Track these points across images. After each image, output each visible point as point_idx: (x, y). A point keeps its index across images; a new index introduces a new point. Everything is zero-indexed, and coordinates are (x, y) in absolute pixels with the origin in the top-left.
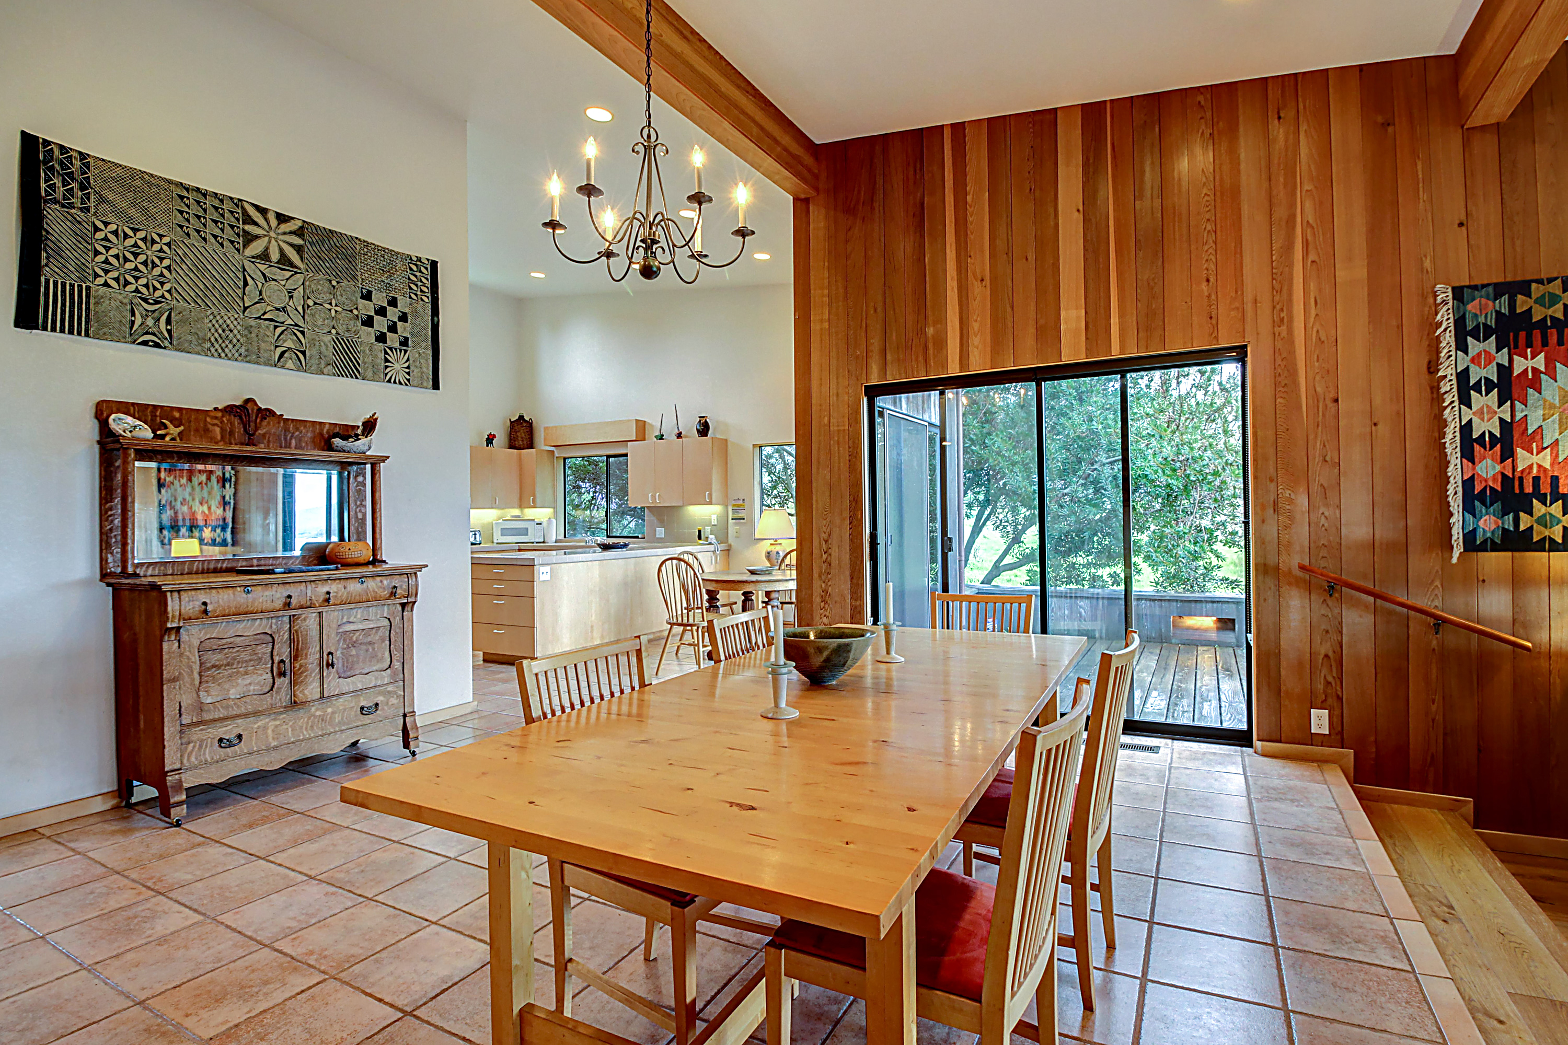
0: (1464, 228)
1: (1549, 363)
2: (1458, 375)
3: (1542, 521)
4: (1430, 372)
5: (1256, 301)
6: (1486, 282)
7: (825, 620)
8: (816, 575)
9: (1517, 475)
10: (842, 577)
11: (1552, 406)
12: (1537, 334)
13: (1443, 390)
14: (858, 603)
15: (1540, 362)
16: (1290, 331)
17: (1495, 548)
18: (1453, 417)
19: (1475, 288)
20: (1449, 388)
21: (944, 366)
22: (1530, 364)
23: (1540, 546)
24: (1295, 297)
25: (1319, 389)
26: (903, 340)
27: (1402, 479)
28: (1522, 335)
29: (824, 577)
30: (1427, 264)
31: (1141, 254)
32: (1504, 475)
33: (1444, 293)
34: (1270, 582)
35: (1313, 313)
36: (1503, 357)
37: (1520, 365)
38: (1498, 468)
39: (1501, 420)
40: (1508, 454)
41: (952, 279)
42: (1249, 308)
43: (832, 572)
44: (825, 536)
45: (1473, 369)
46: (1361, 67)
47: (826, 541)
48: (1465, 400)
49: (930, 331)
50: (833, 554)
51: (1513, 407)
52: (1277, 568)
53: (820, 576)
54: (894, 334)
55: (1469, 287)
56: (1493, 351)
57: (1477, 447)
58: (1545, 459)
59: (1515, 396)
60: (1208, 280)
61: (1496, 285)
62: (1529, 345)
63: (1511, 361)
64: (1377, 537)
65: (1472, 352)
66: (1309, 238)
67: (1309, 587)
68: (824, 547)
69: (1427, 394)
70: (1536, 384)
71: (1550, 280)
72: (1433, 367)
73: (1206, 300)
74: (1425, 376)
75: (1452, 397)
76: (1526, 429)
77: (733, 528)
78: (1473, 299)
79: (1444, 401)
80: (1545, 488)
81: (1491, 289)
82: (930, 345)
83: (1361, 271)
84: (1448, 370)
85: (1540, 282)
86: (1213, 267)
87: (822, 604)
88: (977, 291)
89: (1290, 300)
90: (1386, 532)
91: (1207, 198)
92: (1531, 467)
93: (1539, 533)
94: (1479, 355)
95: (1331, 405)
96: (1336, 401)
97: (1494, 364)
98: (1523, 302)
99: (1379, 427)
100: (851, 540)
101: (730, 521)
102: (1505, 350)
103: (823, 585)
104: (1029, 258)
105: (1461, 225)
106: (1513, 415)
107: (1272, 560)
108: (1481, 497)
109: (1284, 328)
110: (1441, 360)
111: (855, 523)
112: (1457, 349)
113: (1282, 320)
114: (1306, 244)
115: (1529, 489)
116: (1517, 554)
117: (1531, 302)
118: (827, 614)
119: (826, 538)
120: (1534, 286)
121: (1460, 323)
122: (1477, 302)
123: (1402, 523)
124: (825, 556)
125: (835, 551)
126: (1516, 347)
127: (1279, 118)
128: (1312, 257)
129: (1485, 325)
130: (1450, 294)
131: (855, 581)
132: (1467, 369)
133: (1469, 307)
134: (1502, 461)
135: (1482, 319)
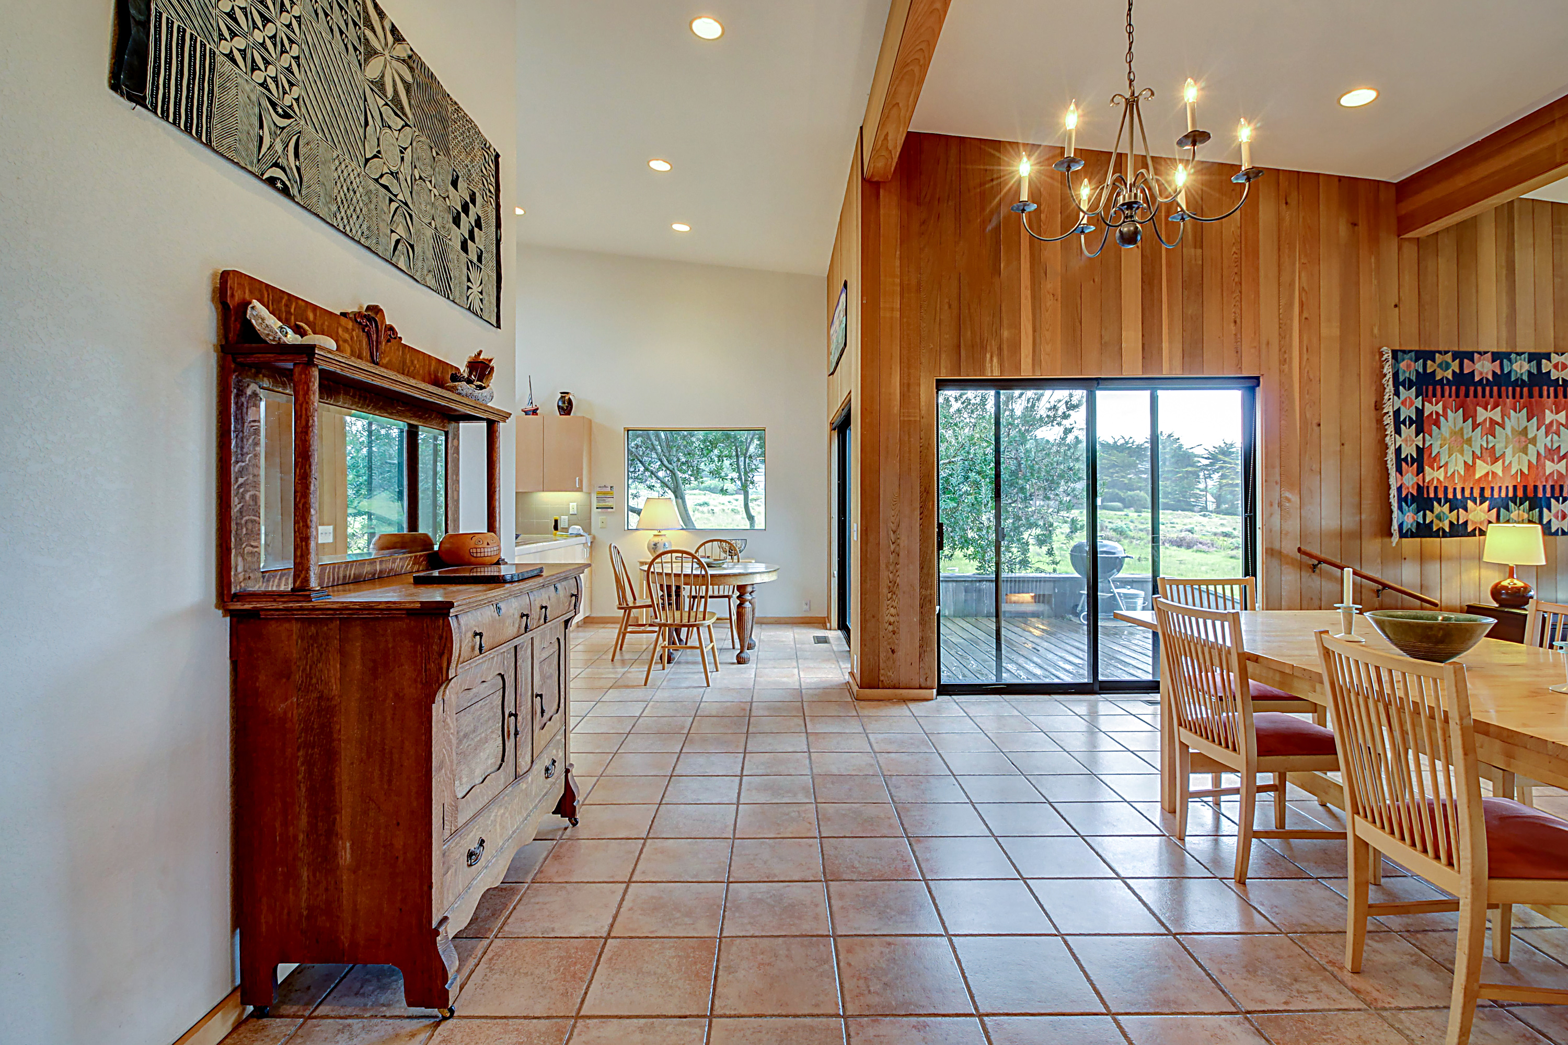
0: (1397, 309)
1: (1445, 409)
2: (1394, 412)
3: (1439, 518)
4: (1376, 409)
5: (1268, 343)
6: (1447, 349)
7: (893, 611)
8: (883, 566)
9: (1426, 484)
10: (911, 567)
11: (1445, 439)
12: (1438, 388)
13: (1385, 423)
14: (928, 592)
15: (1439, 408)
16: (1290, 369)
17: (1413, 535)
18: (1391, 440)
19: (1404, 352)
20: (1389, 420)
21: (1018, 369)
22: (1434, 408)
23: (1436, 534)
24: (1294, 344)
25: (1308, 416)
26: (978, 340)
27: (1358, 486)
28: (1430, 388)
29: (891, 568)
30: (1376, 331)
31: (1186, 293)
32: (1418, 485)
33: (1388, 355)
34: (1275, 563)
35: (1305, 357)
36: (1418, 403)
37: (1429, 409)
38: (1415, 479)
39: (1417, 446)
40: (1420, 470)
41: (1026, 288)
42: (1264, 347)
43: (901, 561)
44: (894, 527)
45: (1403, 409)
46: (1340, 178)
47: (894, 532)
48: (1398, 432)
49: (1006, 334)
50: (902, 545)
51: (1424, 437)
52: (1280, 552)
53: (887, 567)
54: (969, 333)
55: (1401, 351)
56: (1414, 398)
57: (1404, 464)
58: (1440, 474)
59: (1426, 429)
60: (1235, 322)
61: (1417, 352)
62: (1434, 395)
63: (1423, 405)
64: (1343, 527)
65: (1402, 397)
66: (1304, 300)
67: (1301, 566)
68: (892, 536)
69: (1374, 425)
70: (1437, 423)
71: (1446, 352)
72: (1378, 406)
73: (1233, 336)
74: (1373, 413)
75: (1390, 429)
76: (1431, 453)
77: (597, 517)
78: (1403, 360)
79: (1386, 430)
80: (1441, 495)
81: (1413, 354)
82: (1005, 347)
83: (1336, 332)
84: (1389, 408)
85: (1440, 352)
86: (1238, 311)
87: (890, 595)
88: (1048, 304)
89: (1291, 346)
90: (1350, 523)
91: (1235, 256)
92: (1433, 479)
93: (1437, 525)
94: (1406, 399)
95: (1316, 428)
96: (1319, 425)
97: (1414, 407)
98: (1432, 366)
99: (1346, 446)
100: (921, 530)
101: (594, 510)
102: (1420, 398)
103: (891, 576)
104: (1096, 280)
105: (1396, 306)
106: (1424, 444)
107: (1277, 546)
108: (1405, 499)
109: (1286, 367)
110: (1385, 401)
111: (926, 513)
112: (1394, 394)
113: (1285, 360)
114: (1302, 304)
115: (1432, 495)
116: (1424, 539)
117: (1435, 366)
118: (895, 604)
119: (894, 529)
120: (1437, 355)
121: (1396, 375)
122: (1405, 362)
123: (1358, 519)
124: (892, 547)
125: (904, 541)
126: (1427, 396)
127: (1287, 203)
128: (1305, 315)
129: (1409, 379)
130: (1390, 354)
131: (925, 571)
132: (1399, 409)
133: (1401, 365)
134: (1418, 474)
135: (1407, 375)
